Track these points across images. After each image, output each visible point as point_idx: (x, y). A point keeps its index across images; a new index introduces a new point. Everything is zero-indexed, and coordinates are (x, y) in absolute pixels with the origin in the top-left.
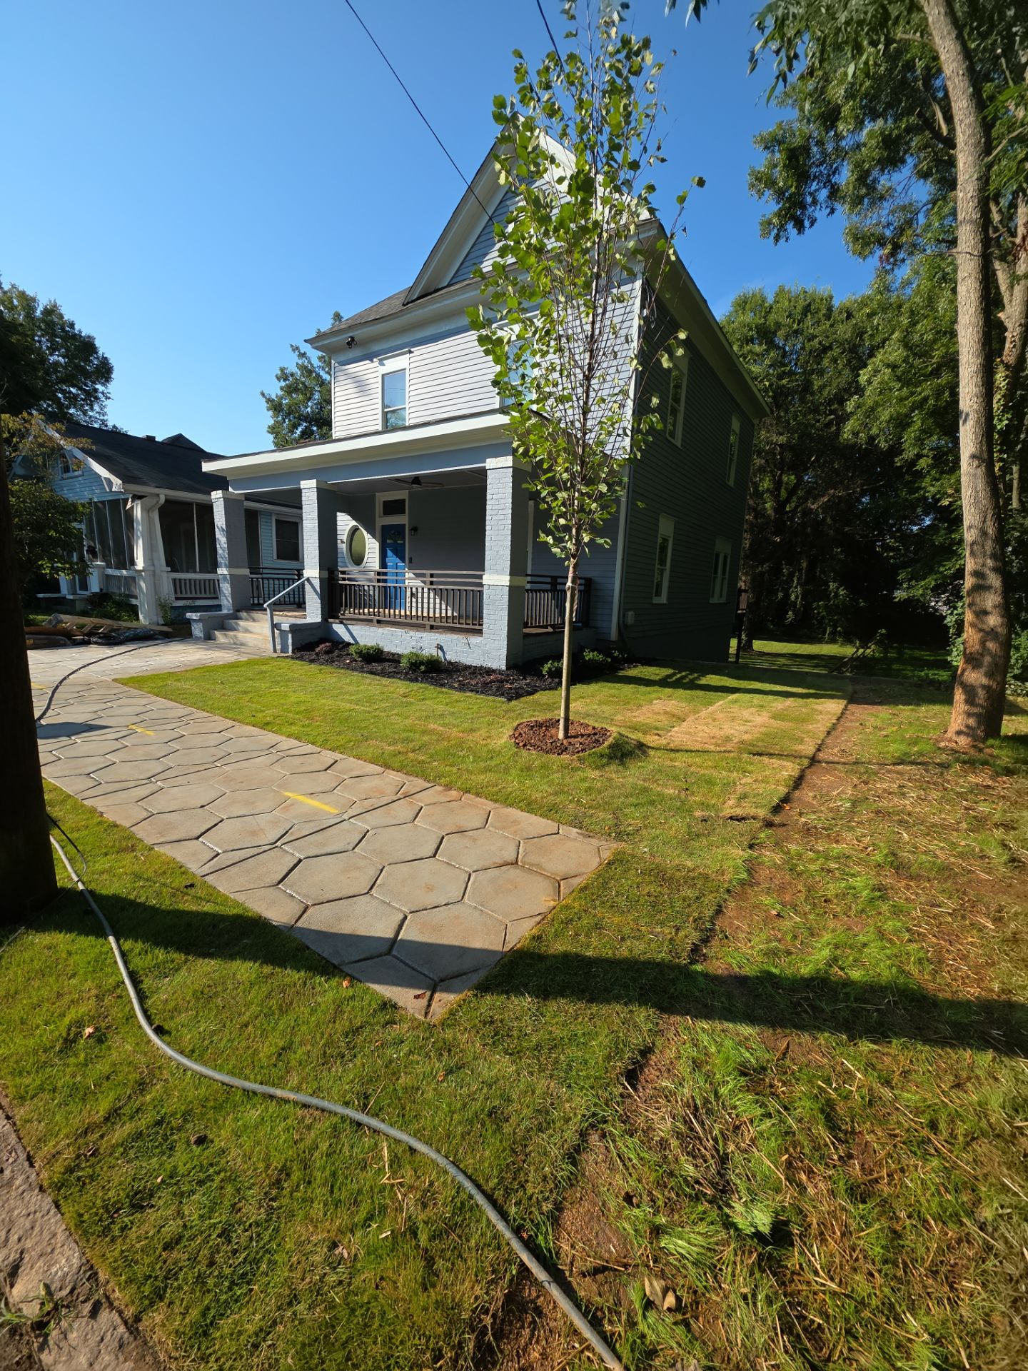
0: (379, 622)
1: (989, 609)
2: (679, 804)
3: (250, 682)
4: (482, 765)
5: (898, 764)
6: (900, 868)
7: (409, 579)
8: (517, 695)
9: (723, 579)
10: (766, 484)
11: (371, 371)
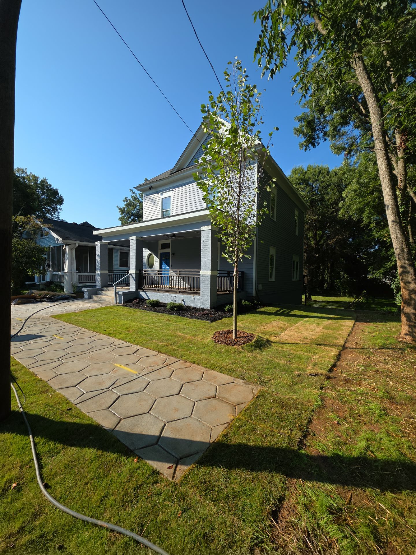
0: (158, 290)
1: (410, 281)
2: (287, 368)
3: (105, 316)
4: (200, 351)
5: (382, 349)
6: (391, 399)
7: (171, 273)
8: (214, 320)
9: (297, 271)
10: (311, 234)
11: (158, 197)
